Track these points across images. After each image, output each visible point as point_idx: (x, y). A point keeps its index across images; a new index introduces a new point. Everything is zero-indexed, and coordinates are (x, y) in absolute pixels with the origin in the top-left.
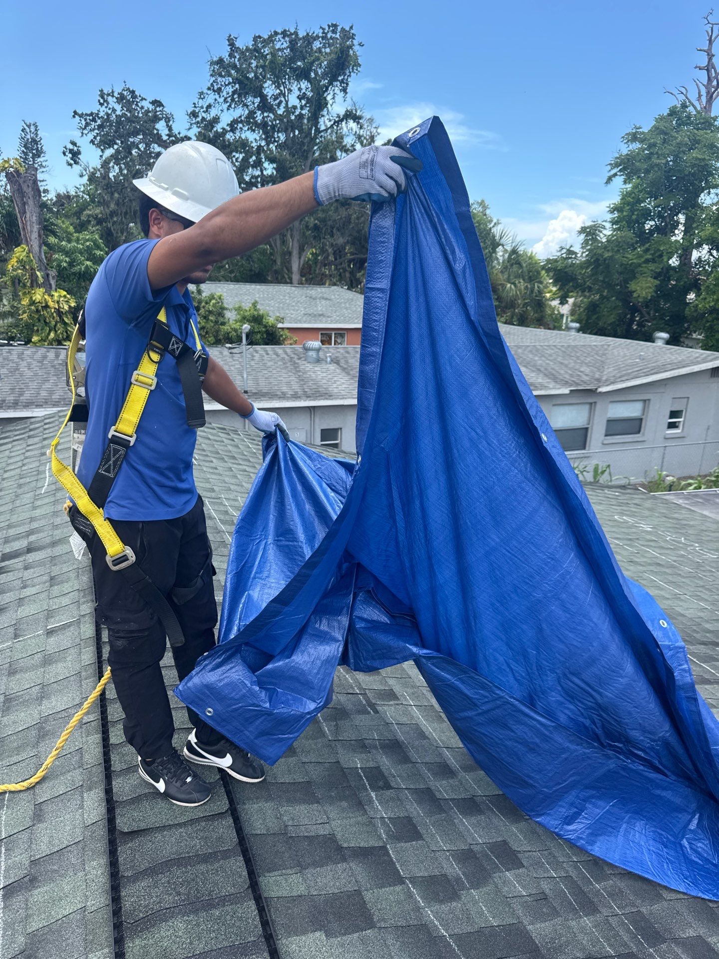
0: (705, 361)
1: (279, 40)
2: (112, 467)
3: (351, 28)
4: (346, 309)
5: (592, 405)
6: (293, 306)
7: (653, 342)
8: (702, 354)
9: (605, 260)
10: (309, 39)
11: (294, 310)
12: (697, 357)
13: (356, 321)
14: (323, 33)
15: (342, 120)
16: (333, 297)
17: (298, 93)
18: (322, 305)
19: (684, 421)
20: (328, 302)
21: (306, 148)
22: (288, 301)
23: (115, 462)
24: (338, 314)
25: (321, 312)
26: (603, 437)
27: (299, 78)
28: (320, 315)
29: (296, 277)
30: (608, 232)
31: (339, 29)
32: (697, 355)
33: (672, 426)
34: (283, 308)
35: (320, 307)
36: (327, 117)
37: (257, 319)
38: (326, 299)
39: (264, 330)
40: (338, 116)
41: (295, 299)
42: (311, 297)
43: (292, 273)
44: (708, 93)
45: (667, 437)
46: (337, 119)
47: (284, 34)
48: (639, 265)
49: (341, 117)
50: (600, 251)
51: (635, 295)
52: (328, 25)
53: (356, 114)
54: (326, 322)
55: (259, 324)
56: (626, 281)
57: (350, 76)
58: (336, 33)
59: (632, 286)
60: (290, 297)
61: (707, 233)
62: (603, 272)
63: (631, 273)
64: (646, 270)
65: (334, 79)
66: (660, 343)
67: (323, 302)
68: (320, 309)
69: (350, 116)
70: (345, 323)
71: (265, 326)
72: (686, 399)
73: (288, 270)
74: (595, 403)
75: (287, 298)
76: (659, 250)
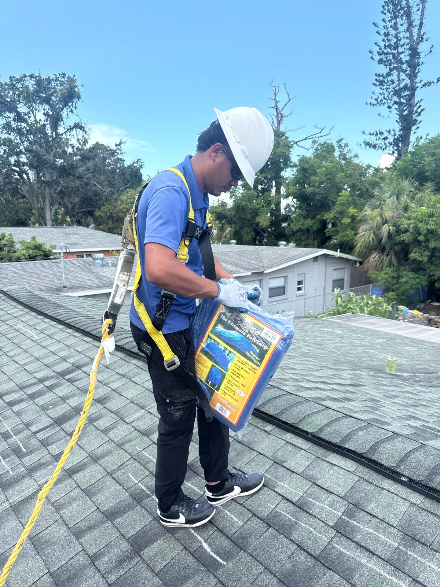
0: (311, 253)
1: (28, 80)
2: (164, 313)
3: (74, 76)
4: (91, 239)
5: (261, 281)
6: (55, 239)
7: (279, 246)
8: (308, 250)
9: (243, 206)
10: (49, 80)
11: (56, 242)
12: (306, 252)
13: (99, 246)
14: (56, 77)
15: (73, 128)
16: (80, 233)
17: (43, 111)
18: (74, 238)
19: (304, 286)
20: (78, 236)
21: (51, 144)
22: (51, 236)
23: (166, 309)
24: (87, 243)
25: (75, 242)
26: (268, 298)
27: (41, 103)
28: (75, 244)
29: (49, 222)
30: (241, 191)
31: (67, 76)
32: (306, 251)
33: (299, 289)
34: (49, 241)
35: (74, 239)
36: (63, 126)
37: (38, 247)
38: (76, 234)
39: (43, 254)
40: (70, 126)
41: (56, 235)
42: (65, 233)
43: (46, 220)
45: (298, 295)
46: (69, 128)
47: (32, 76)
48: (259, 209)
49: (72, 127)
50: (240, 202)
51: (261, 224)
52: (59, 74)
53: (81, 126)
54: (80, 248)
55: (39, 250)
56: (254, 218)
57: (76, 102)
58: (65, 78)
59: (258, 219)
60: (52, 234)
61: (292, 190)
62: (242, 213)
63: (256, 213)
64: (263, 211)
65: (66, 105)
66: (282, 247)
67: (75, 236)
68: (73, 240)
69: (78, 126)
70: (93, 248)
71: (44, 251)
72: (304, 275)
73: (43, 219)
74: (262, 279)
75: (50, 234)
76: (268, 200)
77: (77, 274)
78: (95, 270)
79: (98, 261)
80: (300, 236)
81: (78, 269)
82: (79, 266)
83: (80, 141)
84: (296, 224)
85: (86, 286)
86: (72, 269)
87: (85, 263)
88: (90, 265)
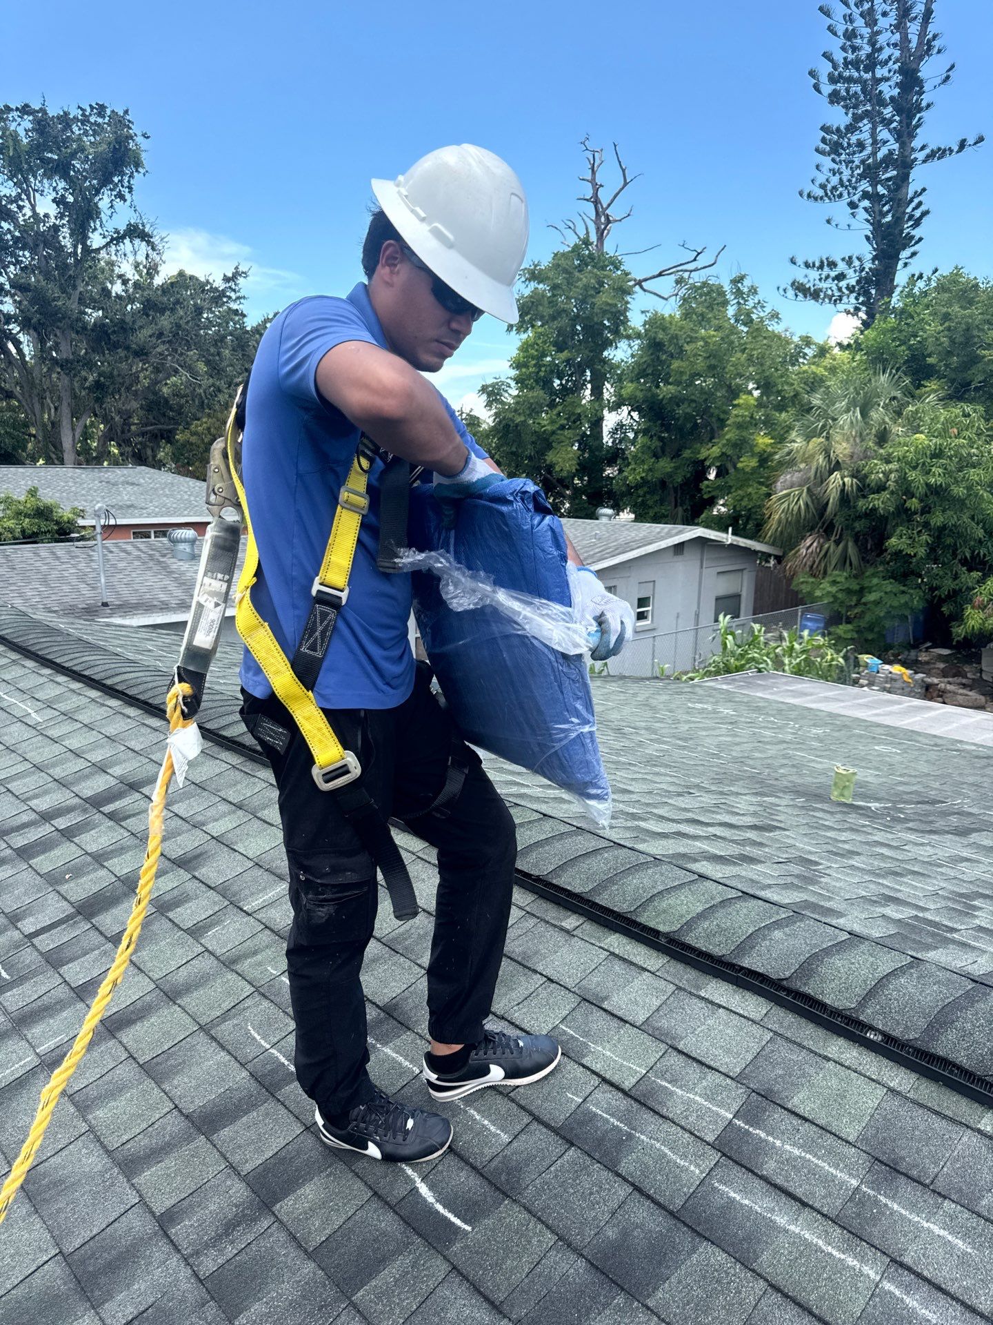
0: (669, 535)
1: (14, 120)
2: (319, 641)
3: (126, 112)
4: (166, 496)
6: (83, 495)
7: (597, 519)
8: (663, 529)
9: (517, 425)
10: (65, 120)
11: (86, 501)
12: (659, 533)
13: (186, 512)
14: (83, 115)
15: (123, 237)
16: (142, 481)
17: (54, 195)
18: (128, 493)
19: (653, 610)
20: (136, 488)
21: (71, 272)
22: (73, 489)
23: (323, 633)
24: (156, 504)
25: (128, 503)
27: (48, 175)
28: (129, 507)
29: (69, 456)
30: (515, 392)
31: (108, 112)
32: (658, 530)
33: (641, 616)
34: (68, 499)
35: (126, 495)
36: (100, 231)
37: (43, 513)
38: (133, 484)
39: (55, 528)
40: (117, 232)
41: (85, 486)
42: (107, 482)
43: (62, 452)
44: (598, 229)
46: (115, 236)
47: (25, 110)
48: (553, 433)
49: (122, 232)
50: (510, 415)
51: (557, 468)
52: (90, 106)
53: (144, 231)
54: (141, 516)
55: (47, 520)
56: (541, 453)
57: (131, 176)
58: (104, 117)
59: (551, 457)
60: (75, 483)
61: (629, 390)
62: (514, 441)
63: (545, 442)
64: (563, 438)
65: (106, 181)
66: (604, 520)
67: (129, 488)
68: (126, 498)
69: (135, 232)
70: (171, 516)
71: (57, 523)
72: (652, 584)
73: (55, 447)
75: (71, 484)
76: (573, 414)
77: (134, 575)
78: (174, 566)
79: (181, 546)
80: (644, 496)
81: (137, 563)
82: (139, 558)
83: (141, 267)
84: (635, 469)
85: (155, 603)
86: (121, 565)
87: (152, 550)
88: (164, 556)
